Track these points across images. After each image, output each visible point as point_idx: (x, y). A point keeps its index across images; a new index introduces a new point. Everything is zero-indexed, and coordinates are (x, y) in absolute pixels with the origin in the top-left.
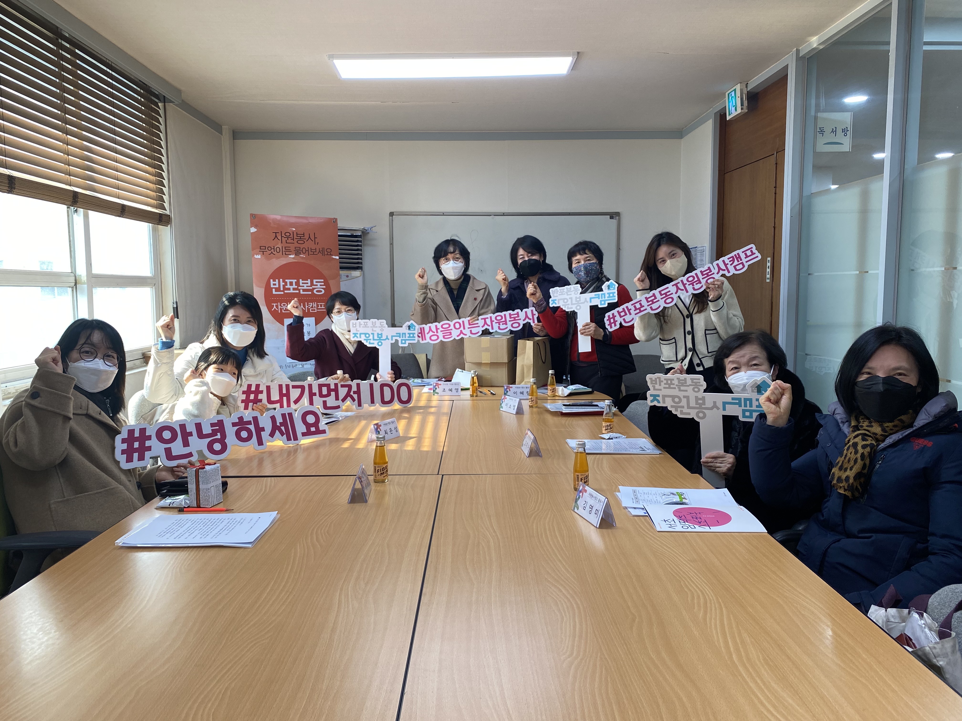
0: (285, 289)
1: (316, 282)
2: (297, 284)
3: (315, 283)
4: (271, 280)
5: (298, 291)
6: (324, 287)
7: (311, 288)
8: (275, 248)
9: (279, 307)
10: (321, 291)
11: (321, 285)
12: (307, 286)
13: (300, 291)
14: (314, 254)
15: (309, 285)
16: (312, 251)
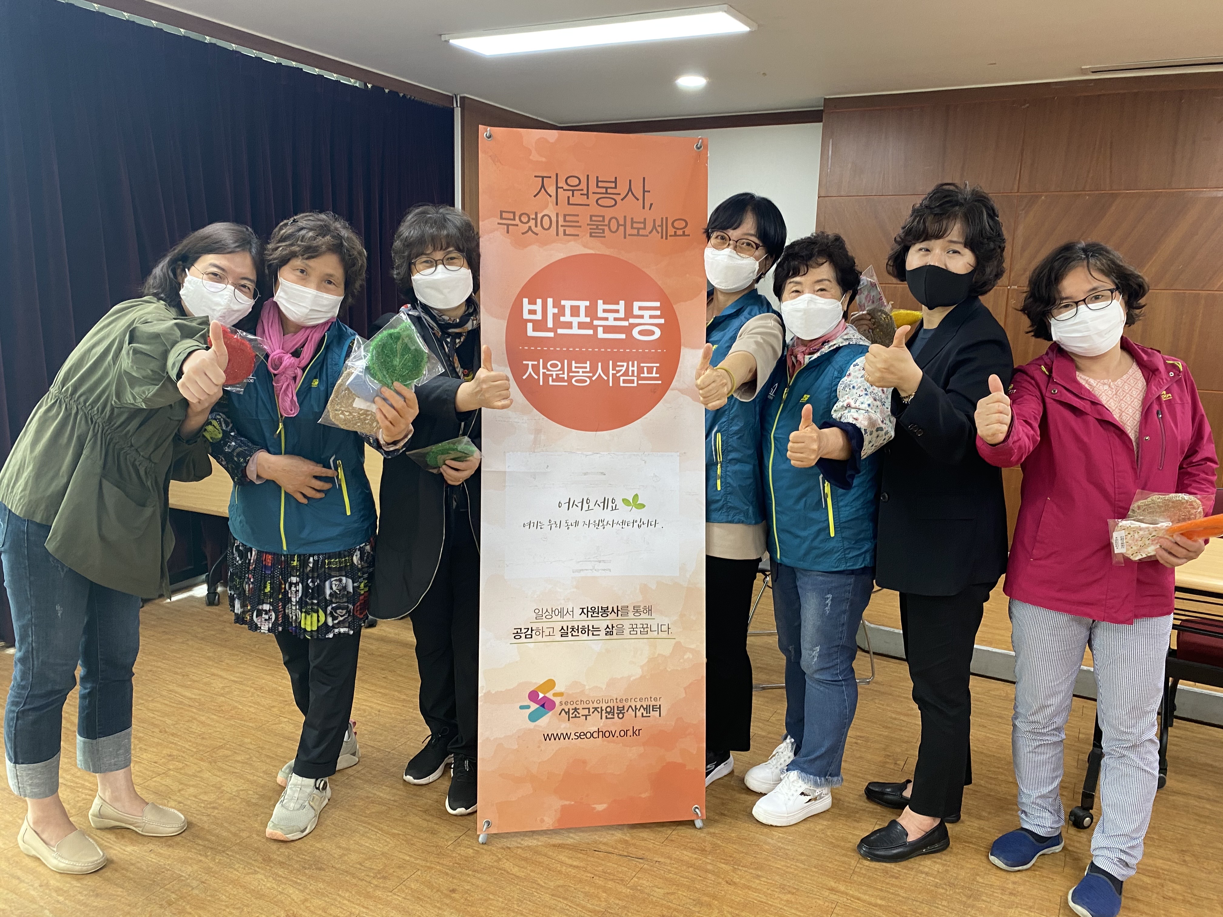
0: (558, 324)
1: (640, 308)
2: (591, 312)
3: (636, 312)
4: (526, 301)
5: (591, 332)
6: (662, 321)
7: (625, 323)
8: (539, 216)
9: (542, 371)
10: (652, 333)
11: (651, 317)
12: (616, 319)
13: (596, 332)
14: (638, 235)
15: (622, 315)
16: (635, 225)
